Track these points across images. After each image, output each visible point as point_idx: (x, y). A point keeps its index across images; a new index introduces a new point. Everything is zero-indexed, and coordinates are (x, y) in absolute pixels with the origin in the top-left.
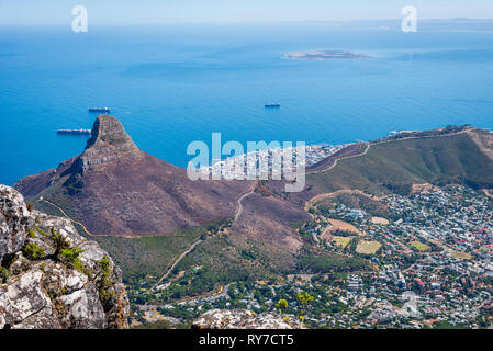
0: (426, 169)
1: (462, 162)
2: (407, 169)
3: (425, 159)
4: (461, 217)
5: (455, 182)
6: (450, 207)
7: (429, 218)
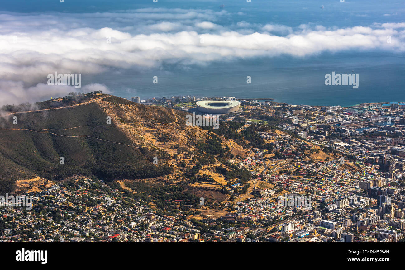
0: (39, 156)
1: (90, 143)
2: (10, 158)
3: (37, 143)
4: (84, 222)
5: (80, 174)
6: (70, 209)
7: (38, 227)
